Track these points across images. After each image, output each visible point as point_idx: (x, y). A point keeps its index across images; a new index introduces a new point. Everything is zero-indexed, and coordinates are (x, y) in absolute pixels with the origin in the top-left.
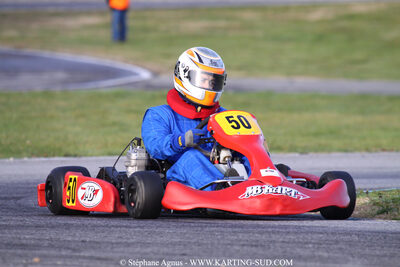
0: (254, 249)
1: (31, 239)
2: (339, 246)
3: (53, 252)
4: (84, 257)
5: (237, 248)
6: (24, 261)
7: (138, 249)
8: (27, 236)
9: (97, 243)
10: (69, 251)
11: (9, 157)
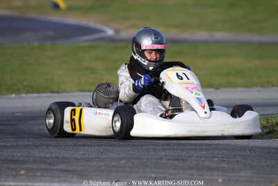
0: (176, 162)
1: (21, 156)
2: (236, 159)
3: (35, 166)
4: (57, 170)
5: (165, 161)
6: (14, 173)
7: (95, 163)
8: (18, 154)
9: (67, 158)
10: (47, 165)
11: (11, 94)
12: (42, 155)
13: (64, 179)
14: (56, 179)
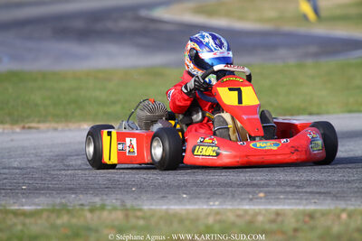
12: (288, 178)
13: (313, 201)
14: (304, 202)
